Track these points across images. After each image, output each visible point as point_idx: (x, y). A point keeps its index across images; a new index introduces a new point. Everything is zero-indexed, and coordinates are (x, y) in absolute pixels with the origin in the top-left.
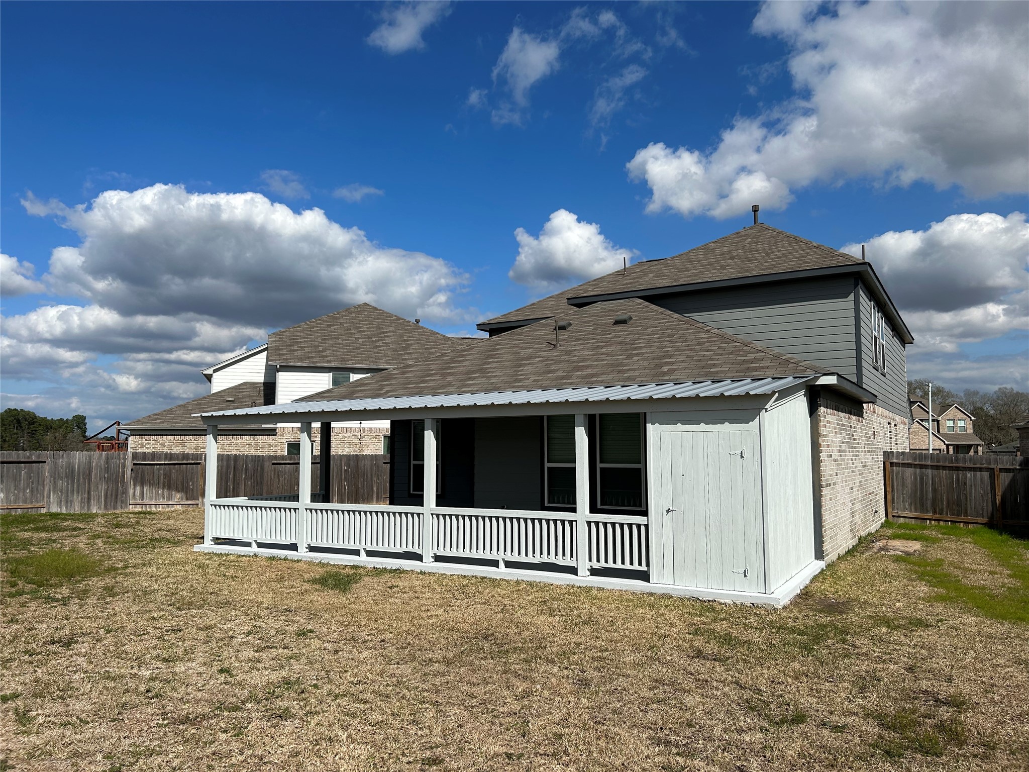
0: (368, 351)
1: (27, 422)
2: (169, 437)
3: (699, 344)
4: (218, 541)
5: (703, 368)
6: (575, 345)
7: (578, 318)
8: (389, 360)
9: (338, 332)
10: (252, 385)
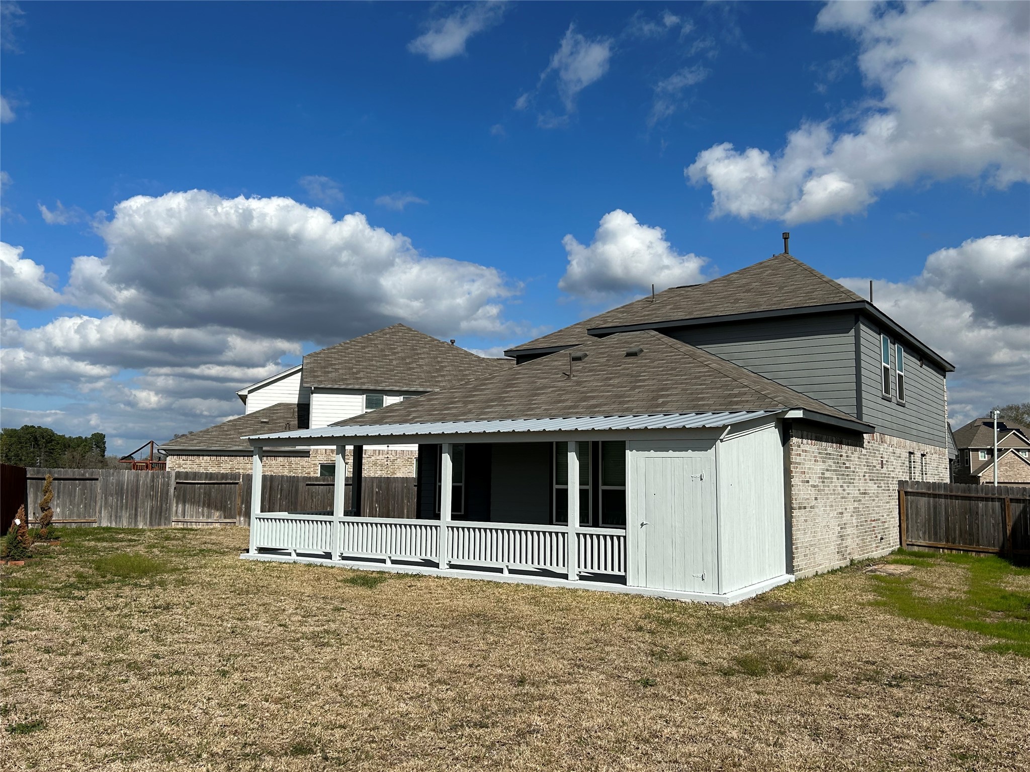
0: (401, 373)
1: (44, 440)
2: (205, 458)
3: (696, 378)
4: (262, 550)
5: (693, 401)
6: (587, 376)
7: (595, 349)
8: (422, 382)
9: (372, 354)
10: (286, 406)
